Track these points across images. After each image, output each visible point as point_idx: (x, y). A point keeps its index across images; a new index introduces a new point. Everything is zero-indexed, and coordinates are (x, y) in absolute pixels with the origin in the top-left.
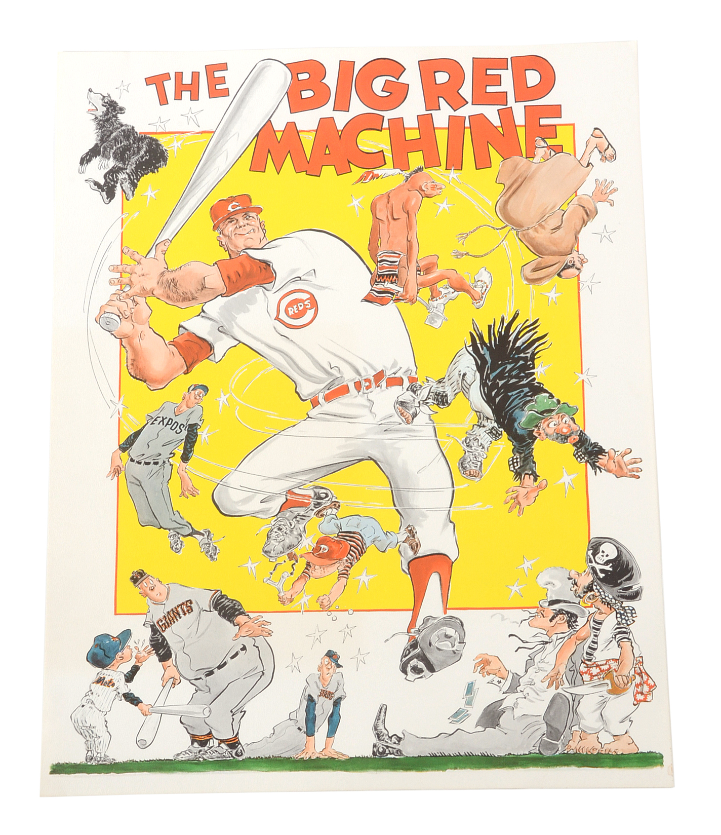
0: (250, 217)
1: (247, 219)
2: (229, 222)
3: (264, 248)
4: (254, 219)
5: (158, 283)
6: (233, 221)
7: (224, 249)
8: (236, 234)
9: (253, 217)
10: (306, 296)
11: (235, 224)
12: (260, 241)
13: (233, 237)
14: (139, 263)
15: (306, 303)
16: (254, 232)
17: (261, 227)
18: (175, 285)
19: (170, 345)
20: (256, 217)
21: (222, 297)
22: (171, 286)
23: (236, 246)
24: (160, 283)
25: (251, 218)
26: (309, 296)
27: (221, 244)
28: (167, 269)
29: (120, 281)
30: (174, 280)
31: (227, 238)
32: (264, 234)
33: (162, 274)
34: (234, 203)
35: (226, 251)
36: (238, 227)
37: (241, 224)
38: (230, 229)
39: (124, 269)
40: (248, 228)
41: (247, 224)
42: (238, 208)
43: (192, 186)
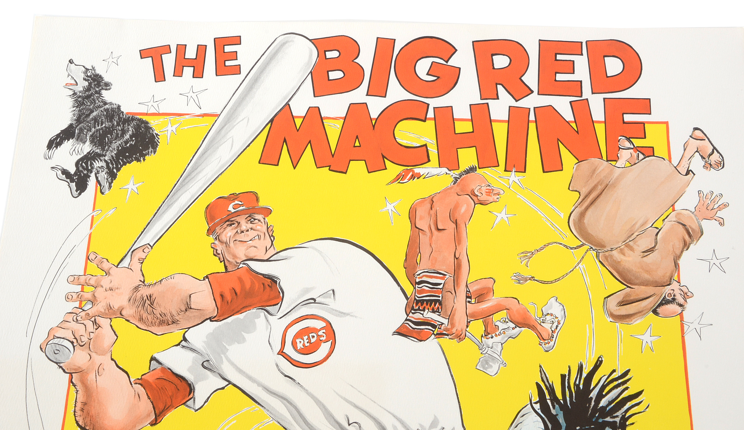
0: (255, 219)
1: (251, 223)
2: (227, 225)
3: (270, 259)
4: (260, 223)
5: (129, 301)
6: (234, 224)
7: (219, 259)
8: (235, 240)
9: (259, 221)
10: (321, 324)
11: (236, 228)
12: (266, 251)
13: (232, 244)
14: (107, 273)
15: (320, 333)
16: (259, 239)
17: (268, 233)
18: (152, 304)
19: (136, 383)
20: (262, 220)
21: (211, 321)
22: (146, 305)
23: (235, 256)
24: (132, 301)
25: (256, 221)
26: (323, 324)
27: (215, 253)
28: (144, 282)
29: (80, 296)
30: (150, 297)
31: (225, 245)
32: (272, 242)
33: (137, 288)
34: (237, 202)
35: (221, 262)
36: (239, 231)
37: (244, 228)
38: (229, 235)
39: (87, 282)
40: (252, 234)
41: (251, 229)
42: (241, 208)
43: (187, 177)
